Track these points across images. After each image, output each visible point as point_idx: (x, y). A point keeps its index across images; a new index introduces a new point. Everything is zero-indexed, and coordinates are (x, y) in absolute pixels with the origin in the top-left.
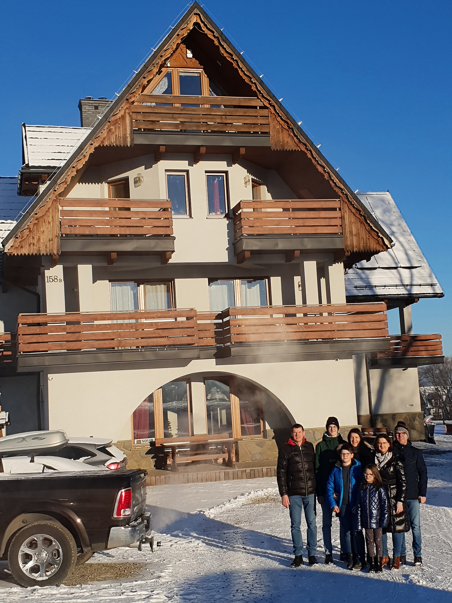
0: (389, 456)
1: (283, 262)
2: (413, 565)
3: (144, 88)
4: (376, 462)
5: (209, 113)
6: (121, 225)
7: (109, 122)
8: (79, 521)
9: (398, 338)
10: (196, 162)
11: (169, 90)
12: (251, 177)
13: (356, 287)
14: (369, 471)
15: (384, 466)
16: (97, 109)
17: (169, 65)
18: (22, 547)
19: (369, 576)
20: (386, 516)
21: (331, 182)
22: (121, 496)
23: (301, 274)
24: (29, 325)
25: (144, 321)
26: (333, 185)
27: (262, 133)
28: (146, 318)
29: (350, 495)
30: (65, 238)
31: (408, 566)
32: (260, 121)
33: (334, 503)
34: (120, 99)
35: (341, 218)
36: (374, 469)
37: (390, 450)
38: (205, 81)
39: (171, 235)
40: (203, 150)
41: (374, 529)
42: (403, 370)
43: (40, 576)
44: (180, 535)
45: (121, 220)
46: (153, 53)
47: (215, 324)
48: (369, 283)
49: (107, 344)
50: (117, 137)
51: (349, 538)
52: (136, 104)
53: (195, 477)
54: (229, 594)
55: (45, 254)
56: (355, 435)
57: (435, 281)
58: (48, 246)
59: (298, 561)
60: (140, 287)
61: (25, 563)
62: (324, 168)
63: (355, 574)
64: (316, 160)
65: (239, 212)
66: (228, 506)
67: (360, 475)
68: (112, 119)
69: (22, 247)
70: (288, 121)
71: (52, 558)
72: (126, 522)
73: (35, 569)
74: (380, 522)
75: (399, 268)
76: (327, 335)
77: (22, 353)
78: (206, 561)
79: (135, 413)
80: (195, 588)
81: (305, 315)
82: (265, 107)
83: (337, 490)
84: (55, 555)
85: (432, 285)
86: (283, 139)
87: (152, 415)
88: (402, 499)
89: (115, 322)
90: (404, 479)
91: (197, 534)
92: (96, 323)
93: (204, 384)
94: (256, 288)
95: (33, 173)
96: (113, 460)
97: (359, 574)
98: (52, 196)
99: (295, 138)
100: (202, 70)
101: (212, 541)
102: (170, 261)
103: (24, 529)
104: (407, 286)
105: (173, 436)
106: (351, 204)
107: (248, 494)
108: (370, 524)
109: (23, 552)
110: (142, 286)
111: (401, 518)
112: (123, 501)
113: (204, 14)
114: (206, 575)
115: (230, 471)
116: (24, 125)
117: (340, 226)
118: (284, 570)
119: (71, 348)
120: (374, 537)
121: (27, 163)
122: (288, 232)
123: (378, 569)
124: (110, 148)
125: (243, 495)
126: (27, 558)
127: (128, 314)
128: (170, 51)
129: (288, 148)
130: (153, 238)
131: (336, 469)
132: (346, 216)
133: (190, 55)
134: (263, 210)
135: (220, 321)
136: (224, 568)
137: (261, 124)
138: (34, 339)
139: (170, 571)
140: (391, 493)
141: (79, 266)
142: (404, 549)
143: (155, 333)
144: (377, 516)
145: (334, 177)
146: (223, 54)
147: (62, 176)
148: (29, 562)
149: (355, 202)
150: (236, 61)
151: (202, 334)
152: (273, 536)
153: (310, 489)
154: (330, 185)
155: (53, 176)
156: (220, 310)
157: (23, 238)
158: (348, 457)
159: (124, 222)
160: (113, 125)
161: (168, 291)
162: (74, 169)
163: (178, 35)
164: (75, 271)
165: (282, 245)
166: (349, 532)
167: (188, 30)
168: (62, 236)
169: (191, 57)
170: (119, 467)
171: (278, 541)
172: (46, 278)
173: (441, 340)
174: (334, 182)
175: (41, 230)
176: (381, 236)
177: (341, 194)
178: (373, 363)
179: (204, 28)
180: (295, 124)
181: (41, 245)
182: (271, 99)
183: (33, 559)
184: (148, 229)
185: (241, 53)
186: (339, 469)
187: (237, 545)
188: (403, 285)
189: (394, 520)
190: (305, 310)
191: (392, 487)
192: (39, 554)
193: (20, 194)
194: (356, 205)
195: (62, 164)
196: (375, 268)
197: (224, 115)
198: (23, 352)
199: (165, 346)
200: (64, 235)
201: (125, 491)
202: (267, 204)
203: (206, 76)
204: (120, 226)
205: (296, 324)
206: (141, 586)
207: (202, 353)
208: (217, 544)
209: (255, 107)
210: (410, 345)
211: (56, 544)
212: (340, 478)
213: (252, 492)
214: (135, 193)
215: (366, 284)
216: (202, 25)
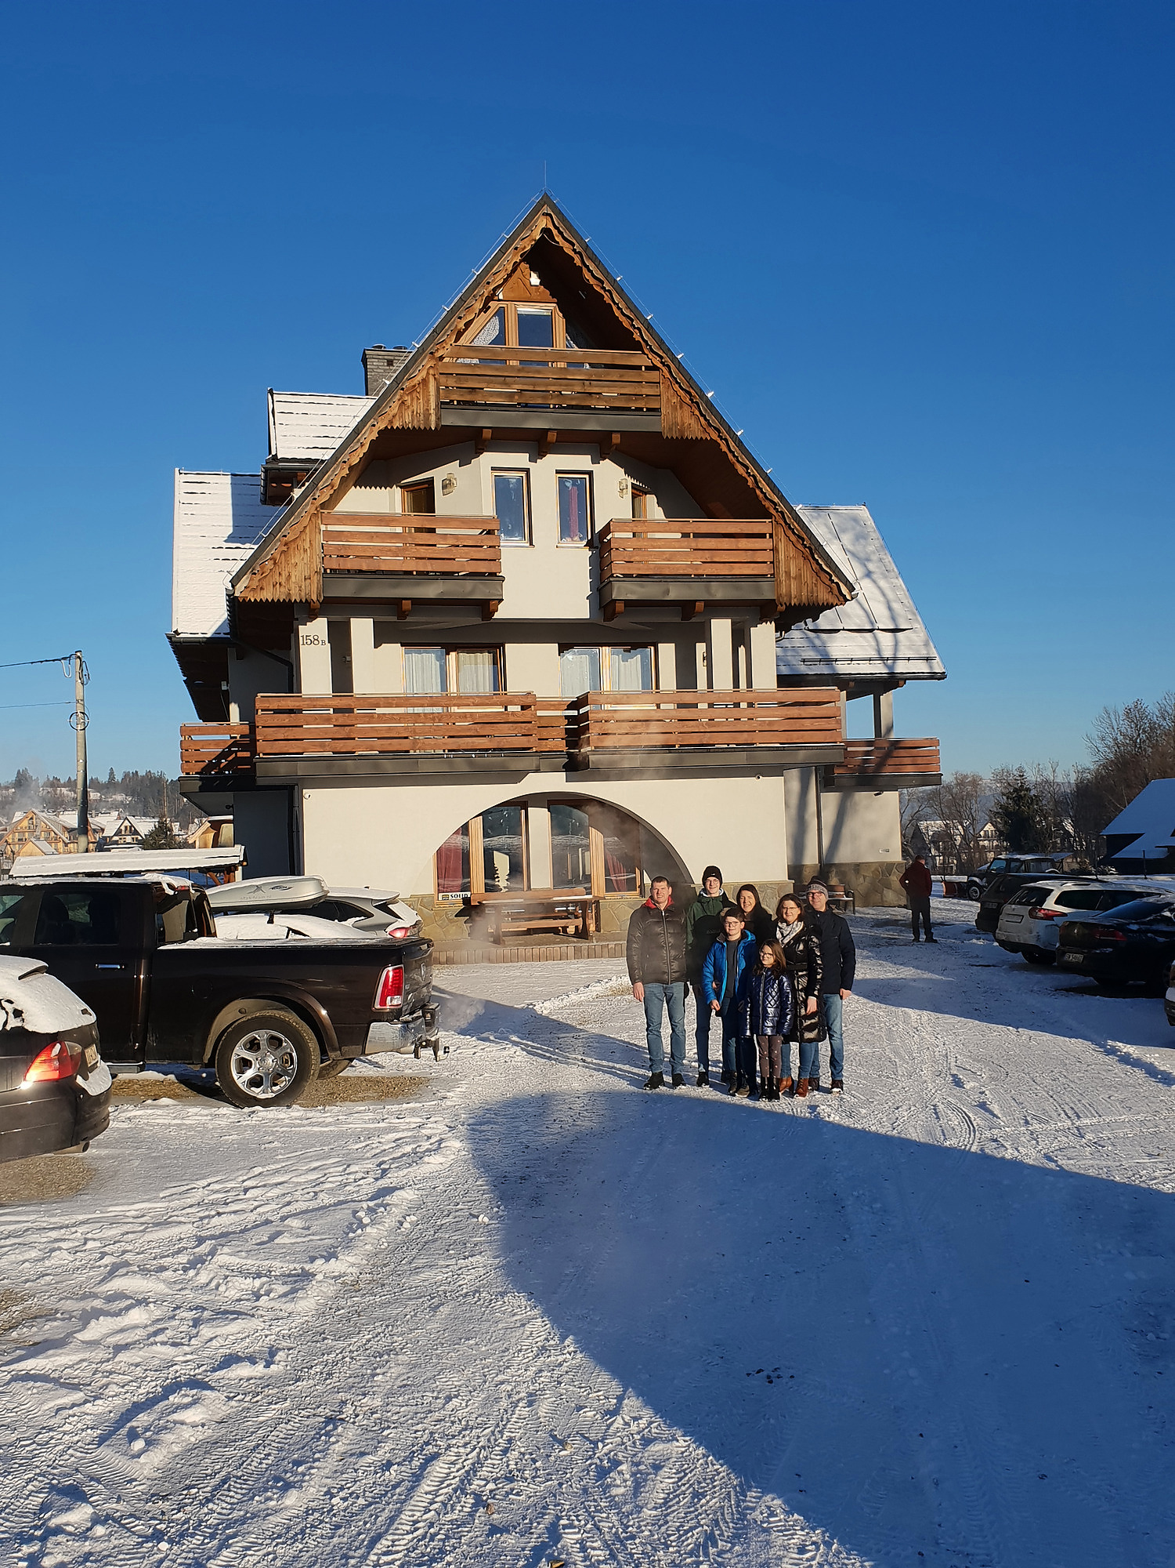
0: (799, 927)
1: (678, 620)
2: (828, 1091)
3: (460, 334)
4: (779, 935)
5: (563, 377)
6: (418, 556)
7: (403, 389)
8: (324, 1012)
9: (869, 743)
10: (542, 455)
11: (501, 339)
12: (630, 481)
13: (804, 661)
14: (768, 949)
15: (790, 942)
16: (392, 365)
17: (501, 297)
18: (237, 1048)
19: (757, 1106)
20: (789, 1017)
21: (758, 492)
22: (387, 976)
23: (706, 638)
24: (277, 711)
25: (455, 709)
26: (761, 495)
27: (649, 410)
28: (458, 706)
29: (737, 984)
30: (332, 575)
31: (821, 1093)
32: (646, 391)
33: (713, 995)
34: (421, 352)
35: (773, 550)
36: (776, 947)
37: (800, 919)
38: (560, 323)
39: (498, 574)
40: (552, 437)
41: (769, 1036)
42: (876, 795)
43: (264, 1093)
44: (492, 1038)
45: (418, 547)
46: (475, 277)
47: (567, 717)
48: (827, 654)
49: (396, 745)
50: (415, 413)
51: (733, 1049)
52: (446, 360)
53: (529, 954)
54: (541, 1126)
55: (298, 601)
56: (747, 894)
57: (934, 653)
58: (303, 587)
59: (656, 1081)
60: (450, 656)
61: (241, 1072)
62: (747, 468)
63: (738, 1102)
64: (734, 456)
65: (608, 538)
66: (574, 997)
67: (753, 955)
68: (407, 384)
69: (262, 589)
70: (692, 391)
71: (281, 1066)
72: (395, 1015)
73: (256, 1082)
74: (778, 1027)
75: (876, 631)
76: (743, 738)
77: (261, 755)
78: (520, 1077)
79: (439, 852)
80: (493, 1116)
81: (711, 705)
82: (654, 368)
83: (718, 977)
84: (287, 1062)
85: (927, 659)
86: (682, 420)
87: (466, 856)
88: (816, 993)
89: (410, 710)
90: (819, 962)
91: (518, 1037)
92: (379, 711)
93: (549, 811)
94: (636, 661)
95: (282, 469)
96: (399, 924)
97: (744, 1103)
98: (309, 507)
99: (702, 419)
100: (555, 305)
101: (537, 1048)
102: (496, 616)
103: (240, 1021)
104: (887, 660)
105: (501, 889)
106: (790, 528)
107: (606, 980)
108: (763, 1028)
109: (239, 1055)
110: (453, 654)
111: (813, 1021)
112: (390, 984)
113: (559, 214)
114: (514, 1098)
115: (584, 945)
116: (271, 392)
117: (771, 562)
118: (632, 1094)
119: (338, 750)
120: (770, 1047)
121: (273, 453)
122: (686, 572)
123: (772, 1095)
124: (403, 432)
125: (599, 981)
126: (245, 1064)
127: (428, 698)
128: (503, 275)
129: (689, 435)
130: (468, 578)
131: (717, 944)
132: (781, 547)
133: (535, 280)
134: (650, 535)
135: (575, 713)
136: (542, 1089)
137: (647, 395)
138: (281, 734)
139: (463, 1090)
140: (798, 984)
141: (353, 621)
142: (816, 1066)
143: (469, 729)
144: (774, 1017)
145: (763, 484)
146: (588, 280)
147: (327, 476)
148: (247, 1070)
149: (796, 526)
150: (609, 291)
151: (545, 733)
152: (631, 1044)
153: (676, 975)
154: (757, 496)
155: (313, 474)
156: (573, 695)
157: (264, 575)
158: (735, 928)
159: (423, 552)
160: (407, 395)
161: (495, 663)
162: (345, 465)
163: (516, 248)
164: (347, 626)
165: (676, 592)
166: (734, 1039)
167: (533, 240)
168: (325, 570)
169: (538, 284)
170: (408, 934)
171: (637, 1050)
172: (301, 638)
173: (938, 748)
174: (762, 492)
175: (293, 561)
176: (836, 580)
177: (773, 512)
178: (827, 783)
179: (558, 237)
180: (702, 396)
181: (293, 586)
182: (664, 355)
183: (253, 1066)
184: (462, 564)
185: (618, 279)
186: (722, 944)
187: (574, 1056)
188: (882, 659)
189: (801, 1023)
190: (712, 698)
191: (800, 973)
192: (263, 1060)
193: (264, 502)
194: (797, 530)
195: (327, 455)
196: (838, 631)
197: (587, 380)
198: (264, 754)
199: (487, 750)
200: (328, 571)
201: (393, 970)
202: (658, 526)
203: (561, 315)
204: (416, 558)
205: (697, 720)
206: (413, 1110)
207: (544, 763)
208: (544, 1053)
209: (639, 368)
210: (888, 755)
211: (287, 1044)
212: (723, 958)
213: (614, 978)
214: (443, 504)
215: (821, 655)
216: (555, 232)
